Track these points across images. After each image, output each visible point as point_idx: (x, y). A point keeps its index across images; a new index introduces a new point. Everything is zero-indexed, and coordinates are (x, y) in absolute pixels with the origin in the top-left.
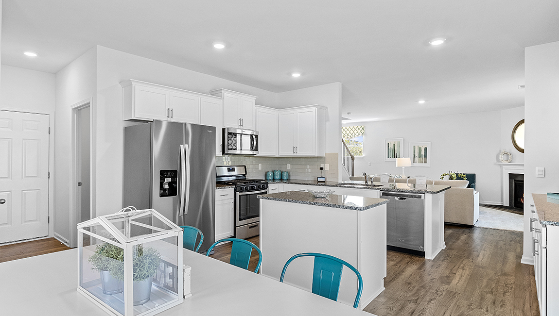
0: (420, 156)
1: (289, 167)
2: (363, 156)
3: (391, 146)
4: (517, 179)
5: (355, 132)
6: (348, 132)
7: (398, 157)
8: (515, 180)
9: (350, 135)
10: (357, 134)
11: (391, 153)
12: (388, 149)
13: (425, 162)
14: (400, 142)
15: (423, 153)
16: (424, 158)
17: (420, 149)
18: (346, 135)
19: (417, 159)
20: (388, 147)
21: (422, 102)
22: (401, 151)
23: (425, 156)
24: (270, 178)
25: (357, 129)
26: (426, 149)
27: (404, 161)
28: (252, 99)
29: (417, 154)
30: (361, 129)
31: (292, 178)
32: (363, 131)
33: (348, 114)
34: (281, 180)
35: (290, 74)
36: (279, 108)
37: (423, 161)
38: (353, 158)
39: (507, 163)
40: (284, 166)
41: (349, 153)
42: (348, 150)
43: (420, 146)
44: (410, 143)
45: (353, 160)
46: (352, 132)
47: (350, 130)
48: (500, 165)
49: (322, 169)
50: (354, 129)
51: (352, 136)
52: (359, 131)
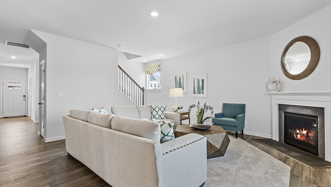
0: (199, 87)
2: (160, 89)
3: (178, 79)
4: (285, 111)
7: (182, 87)
8: (284, 112)
9: (151, 71)
11: (178, 86)
12: (176, 82)
13: (203, 93)
14: (184, 75)
15: (201, 84)
16: (201, 90)
17: (198, 81)
19: (196, 90)
20: (176, 80)
22: (184, 83)
23: (203, 89)
25: (156, 66)
26: (203, 81)
29: (196, 86)
32: (159, 68)
37: (201, 92)
38: (143, 90)
39: (276, 92)
43: (198, 78)
44: (191, 76)
45: (143, 92)
47: (151, 67)
48: (269, 94)
51: (153, 72)
52: (157, 68)
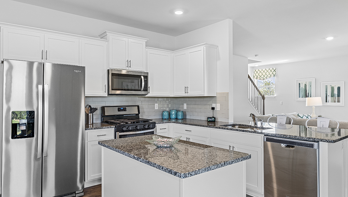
0: (333, 95)
1: (185, 106)
2: (275, 96)
3: (302, 86)
5: (268, 73)
6: (260, 74)
7: (309, 96)
9: (262, 76)
10: (269, 76)
11: (302, 93)
12: (299, 89)
13: (339, 101)
14: (311, 82)
15: (336, 92)
16: (337, 98)
17: (333, 89)
18: (259, 76)
19: (329, 98)
20: (300, 87)
21: (330, 38)
22: (312, 90)
23: (339, 95)
24: (165, 117)
25: (269, 71)
26: (339, 89)
27: (316, 101)
28: (143, 42)
29: (329, 93)
30: (273, 70)
31: (188, 117)
32: (274, 73)
33: (256, 56)
34: (169, 119)
35: (172, 12)
36: (173, 49)
37: (336, 101)
38: (263, 98)
40: (181, 106)
41: (260, 93)
42: (258, 90)
43: (332, 86)
44: (322, 83)
45: (264, 100)
46: (264, 74)
47: (262, 72)
49: (213, 109)
50: (266, 71)
51: (264, 78)
52: (271, 73)
